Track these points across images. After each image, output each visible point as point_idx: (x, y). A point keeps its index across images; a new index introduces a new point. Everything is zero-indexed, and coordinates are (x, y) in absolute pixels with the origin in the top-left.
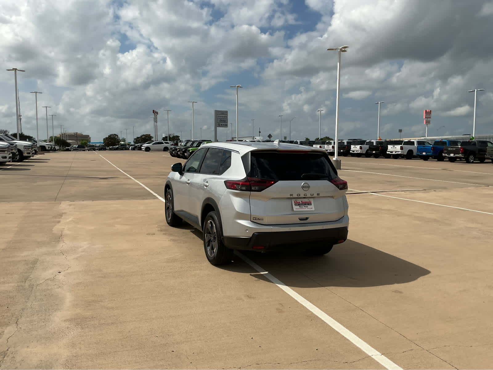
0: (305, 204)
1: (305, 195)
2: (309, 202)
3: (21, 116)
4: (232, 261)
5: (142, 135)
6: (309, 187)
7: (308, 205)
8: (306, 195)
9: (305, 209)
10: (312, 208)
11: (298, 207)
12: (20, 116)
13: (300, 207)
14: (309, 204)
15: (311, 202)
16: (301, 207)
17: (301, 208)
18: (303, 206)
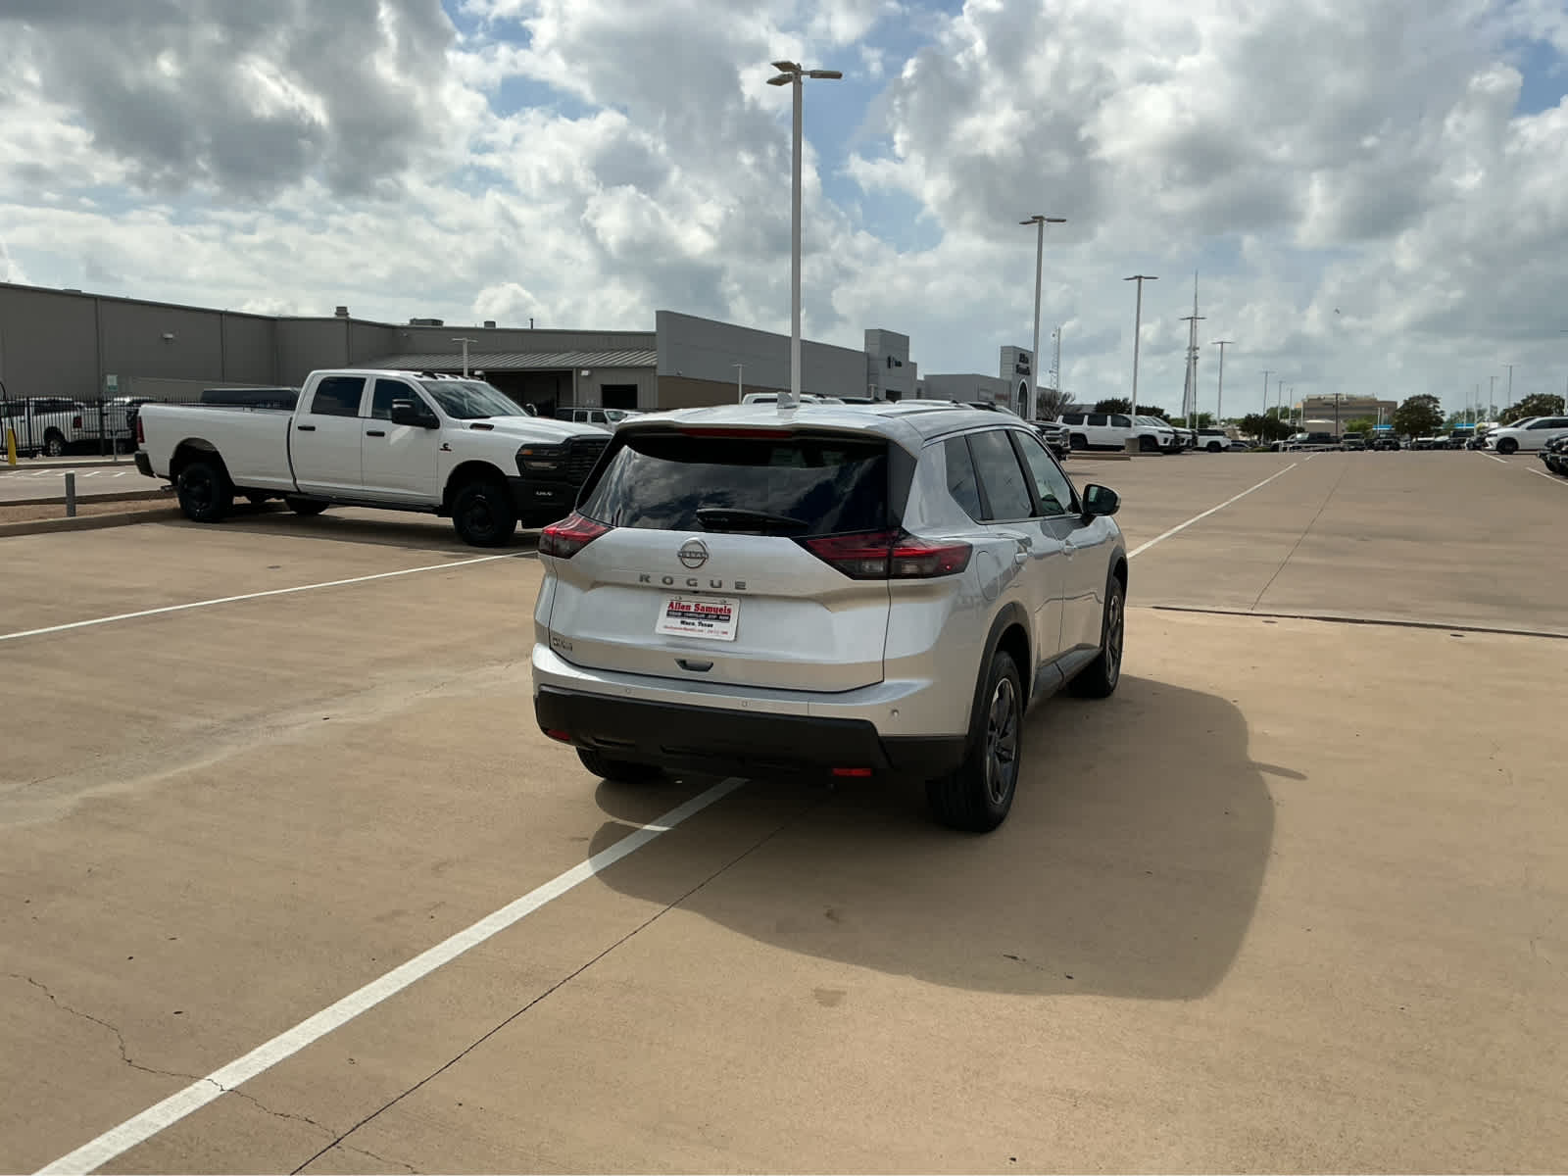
0: (707, 615)
1: (691, 582)
2: (721, 610)
3: (1198, 349)
4: (679, 782)
5: (1529, 398)
6: (704, 556)
7: (717, 618)
8: (695, 585)
9: (697, 631)
10: (726, 633)
11: (676, 622)
12: (1196, 349)
13: (683, 622)
14: (722, 616)
15: (729, 611)
16: (687, 624)
17: (683, 626)
18: (696, 622)
